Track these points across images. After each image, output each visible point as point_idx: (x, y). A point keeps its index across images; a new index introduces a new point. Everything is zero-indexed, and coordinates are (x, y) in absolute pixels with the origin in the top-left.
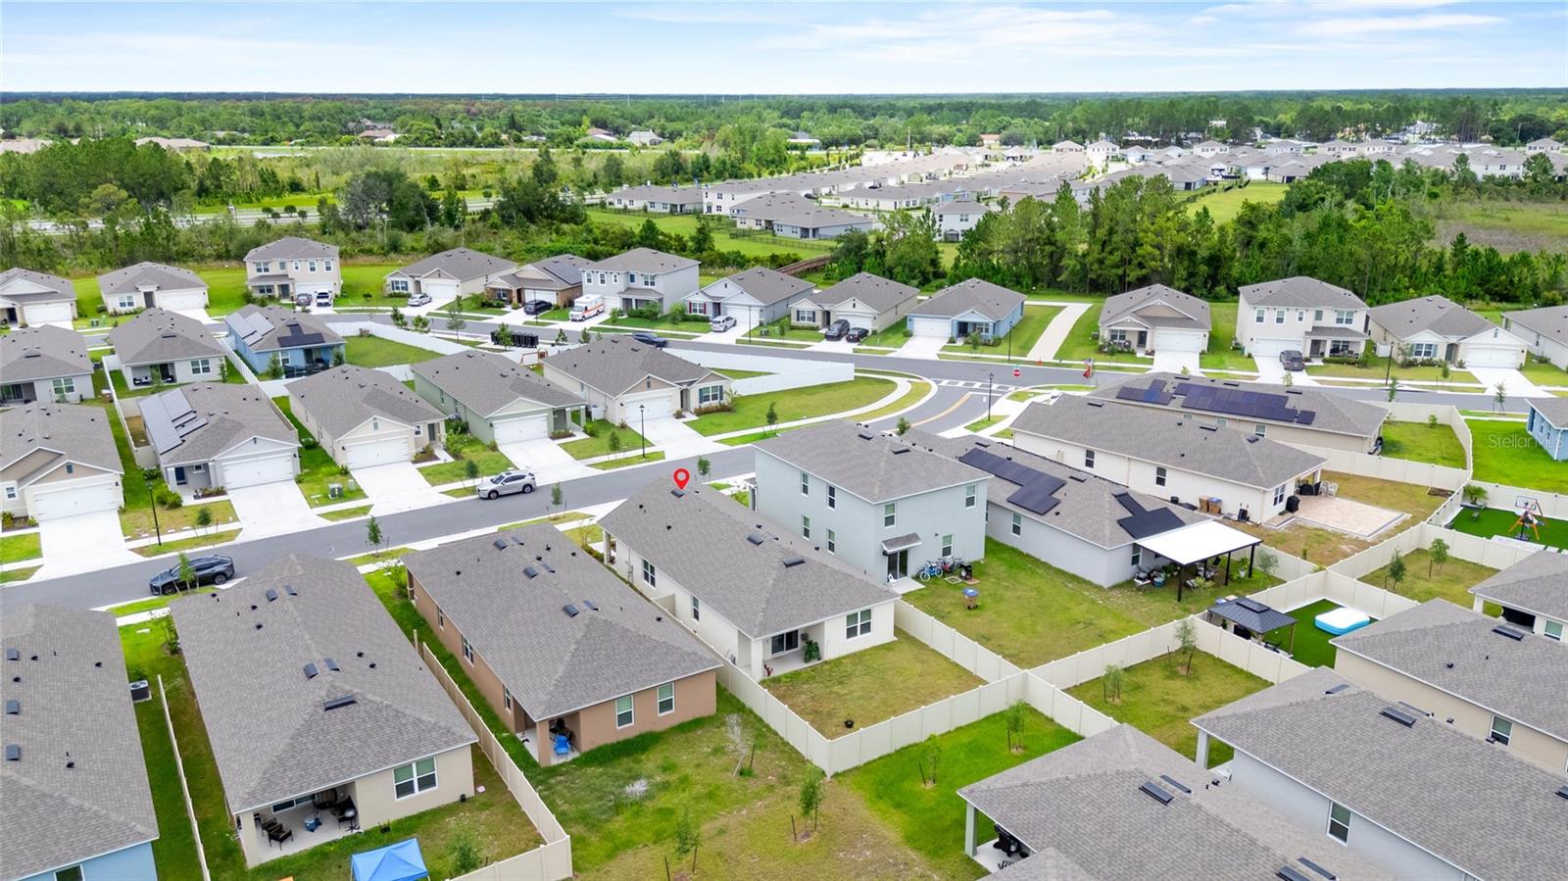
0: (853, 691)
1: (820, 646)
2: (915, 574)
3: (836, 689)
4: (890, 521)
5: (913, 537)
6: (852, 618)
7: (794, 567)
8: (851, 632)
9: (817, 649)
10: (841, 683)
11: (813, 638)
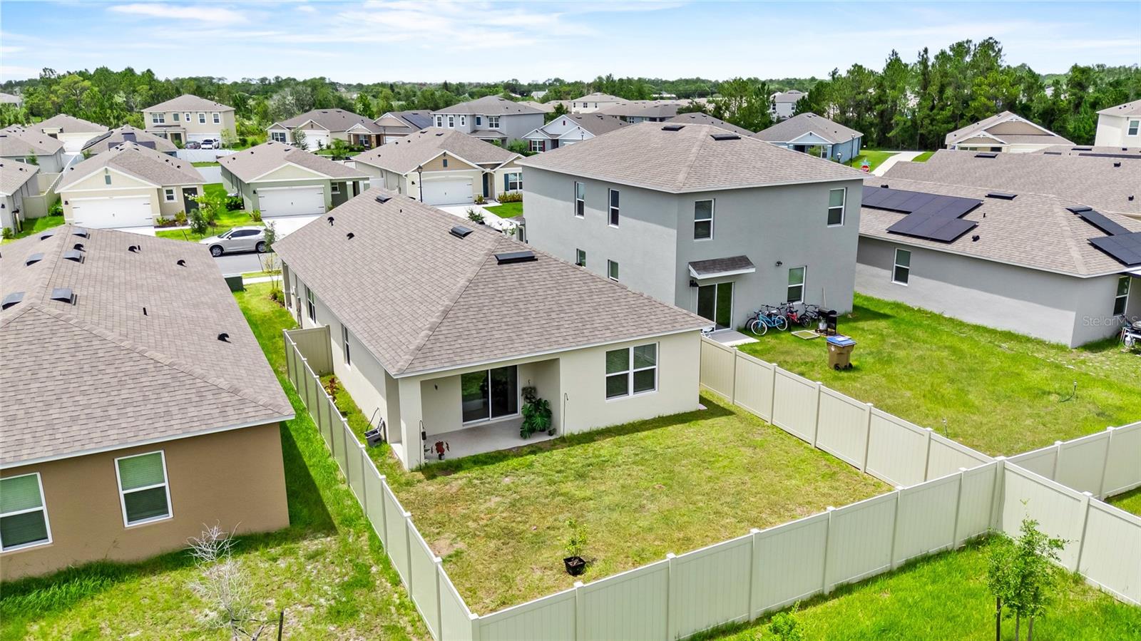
0: (599, 495)
1: (553, 408)
2: (742, 325)
3: (570, 487)
4: (702, 230)
5: (743, 261)
6: (616, 358)
7: (515, 265)
8: (616, 387)
9: (548, 414)
10: (581, 476)
11: (543, 394)
